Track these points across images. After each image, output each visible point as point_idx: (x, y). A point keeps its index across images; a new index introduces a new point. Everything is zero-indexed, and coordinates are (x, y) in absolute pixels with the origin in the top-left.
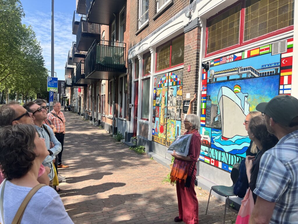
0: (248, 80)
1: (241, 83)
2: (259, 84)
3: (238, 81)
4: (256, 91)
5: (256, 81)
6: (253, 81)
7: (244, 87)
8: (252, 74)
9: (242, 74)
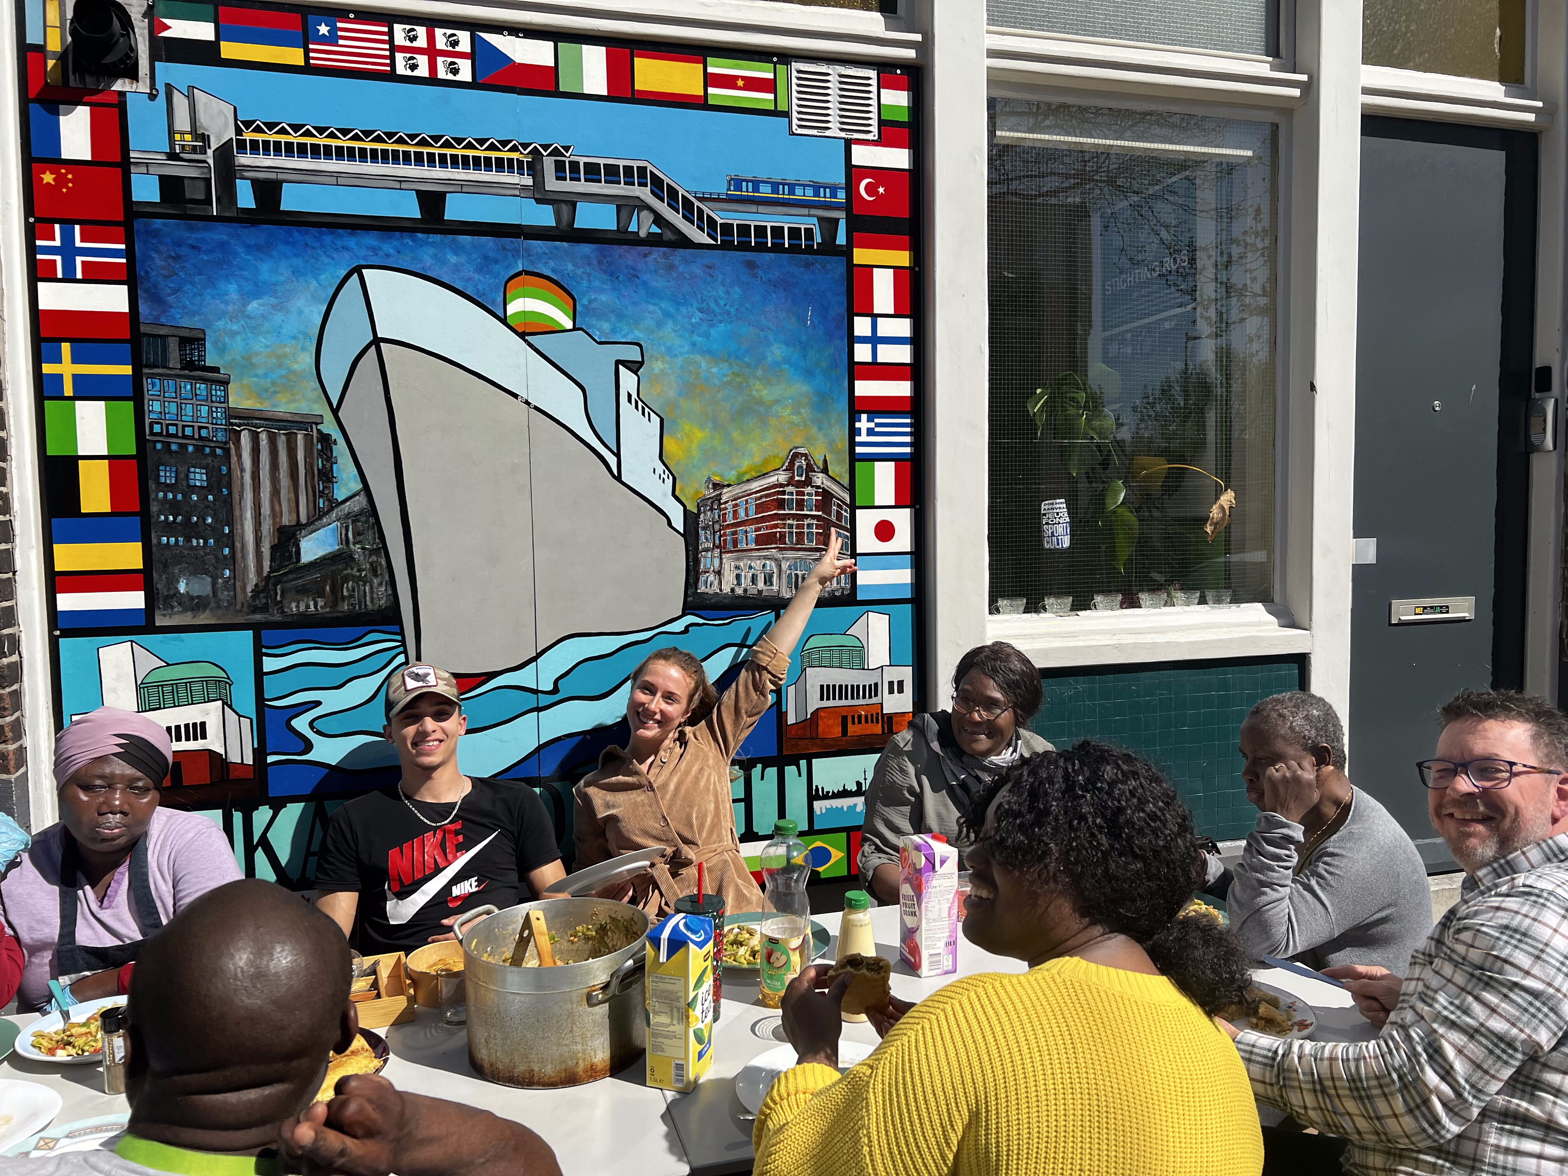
0: (628, 256)
1: (570, 267)
2: (721, 291)
3: (538, 245)
4: (707, 336)
5: (697, 269)
6: (671, 267)
7: (603, 298)
8: (659, 220)
9: (574, 205)
